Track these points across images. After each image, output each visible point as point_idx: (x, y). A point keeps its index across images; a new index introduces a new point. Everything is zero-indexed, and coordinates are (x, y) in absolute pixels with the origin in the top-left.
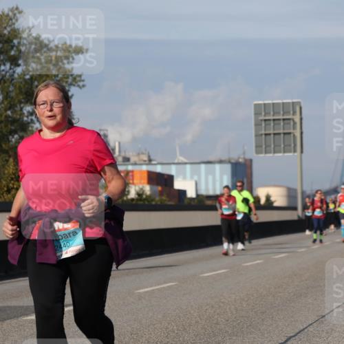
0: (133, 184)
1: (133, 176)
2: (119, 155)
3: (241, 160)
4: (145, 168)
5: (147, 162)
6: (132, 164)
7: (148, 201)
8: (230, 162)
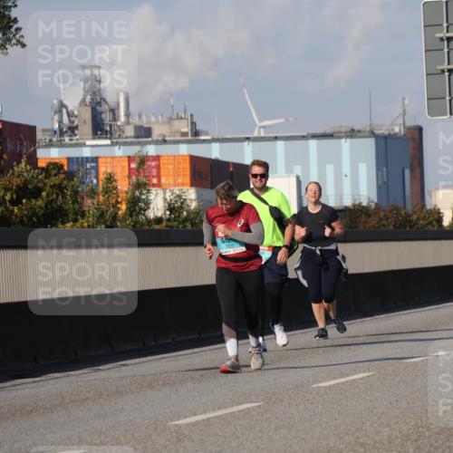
0: (159, 185)
1: (158, 168)
2: (128, 123)
3: (397, 130)
4: (184, 150)
5: (190, 137)
6: (156, 142)
7: (193, 224)
8: (373, 134)
